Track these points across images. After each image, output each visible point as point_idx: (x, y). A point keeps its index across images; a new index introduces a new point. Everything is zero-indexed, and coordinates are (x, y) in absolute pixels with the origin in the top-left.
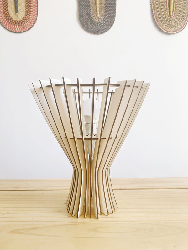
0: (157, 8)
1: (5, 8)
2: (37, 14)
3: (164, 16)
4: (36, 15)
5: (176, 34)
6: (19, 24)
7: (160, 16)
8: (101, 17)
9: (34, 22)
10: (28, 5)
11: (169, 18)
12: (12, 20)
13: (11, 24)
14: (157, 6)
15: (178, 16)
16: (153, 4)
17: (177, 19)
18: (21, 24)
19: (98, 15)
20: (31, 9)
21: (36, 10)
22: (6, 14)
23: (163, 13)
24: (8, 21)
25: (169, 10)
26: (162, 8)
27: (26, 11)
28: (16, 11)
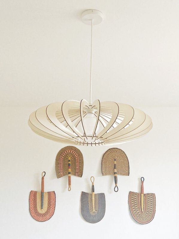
1: (35, 205)
2: (55, 209)
3: (138, 212)
5: (147, 224)
6: (43, 216)
7: (135, 212)
9: (52, 215)
11: (141, 213)
12: (38, 213)
13: (38, 216)
14: (133, 205)
15: (147, 211)
16: (130, 203)
17: (147, 213)
18: (44, 216)
20: (51, 206)
21: (54, 207)
22: (35, 209)
23: (137, 210)
24: (36, 214)
25: (141, 207)
26: (136, 207)
27: (48, 207)
28: (42, 208)
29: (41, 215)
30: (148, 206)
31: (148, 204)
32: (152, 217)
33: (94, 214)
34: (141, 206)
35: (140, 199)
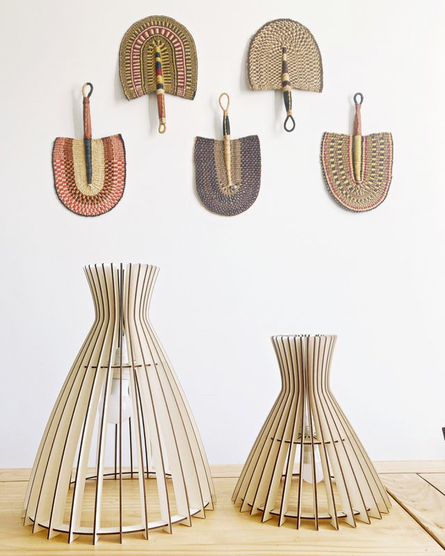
0: (333, 169)
1: (69, 175)
2: (124, 185)
3: (346, 182)
4: (122, 187)
5: (369, 212)
8: (236, 187)
9: (118, 198)
10: (110, 170)
11: (355, 185)
12: (80, 195)
13: (79, 202)
15: (371, 181)
16: (325, 163)
17: (368, 185)
19: (231, 184)
20: (113, 176)
21: (123, 178)
23: (344, 177)
24: (74, 198)
26: (342, 169)
27: (106, 180)
28: (89, 181)
29: (87, 201)
30: (373, 167)
31: (374, 162)
32: (383, 195)
33: (231, 191)
35: (351, 151)
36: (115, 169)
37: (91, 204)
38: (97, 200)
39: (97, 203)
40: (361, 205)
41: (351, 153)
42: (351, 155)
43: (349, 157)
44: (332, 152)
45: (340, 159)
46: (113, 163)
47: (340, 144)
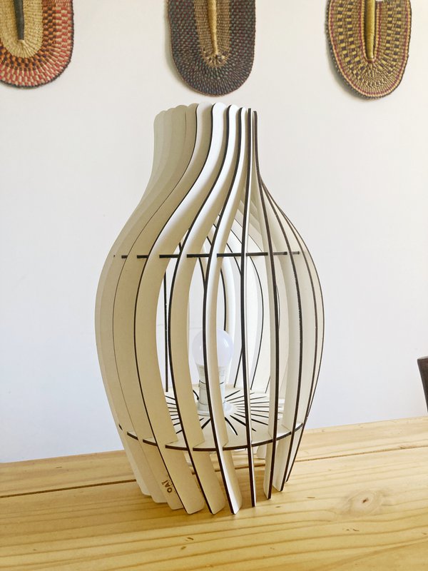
0: (342, 41)
3: (357, 59)
7: (348, 59)
8: (223, 57)
9: (64, 63)
10: (50, 21)
11: (367, 64)
14: (341, 37)
15: (385, 60)
18: (31, 66)
21: (69, 35)
23: (354, 53)
25: (366, 45)
26: (352, 43)
27: (45, 36)
28: (20, 35)
29: (19, 64)
30: (388, 42)
31: (389, 35)
32: (397, 78)
33: (217, 63)
34: (366, 41)
35: (362, 19)
36: (57, 21)
37: (25, 70)
38: (34, 64)
39: (34, 69)
40: (374, 90)
41: (362, 22)
42: (362, 25)
43: (360, 27)
44: (340, 20)
45: (350, 29)
46: (55, 12)
47: (350, 10)
